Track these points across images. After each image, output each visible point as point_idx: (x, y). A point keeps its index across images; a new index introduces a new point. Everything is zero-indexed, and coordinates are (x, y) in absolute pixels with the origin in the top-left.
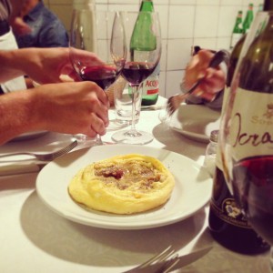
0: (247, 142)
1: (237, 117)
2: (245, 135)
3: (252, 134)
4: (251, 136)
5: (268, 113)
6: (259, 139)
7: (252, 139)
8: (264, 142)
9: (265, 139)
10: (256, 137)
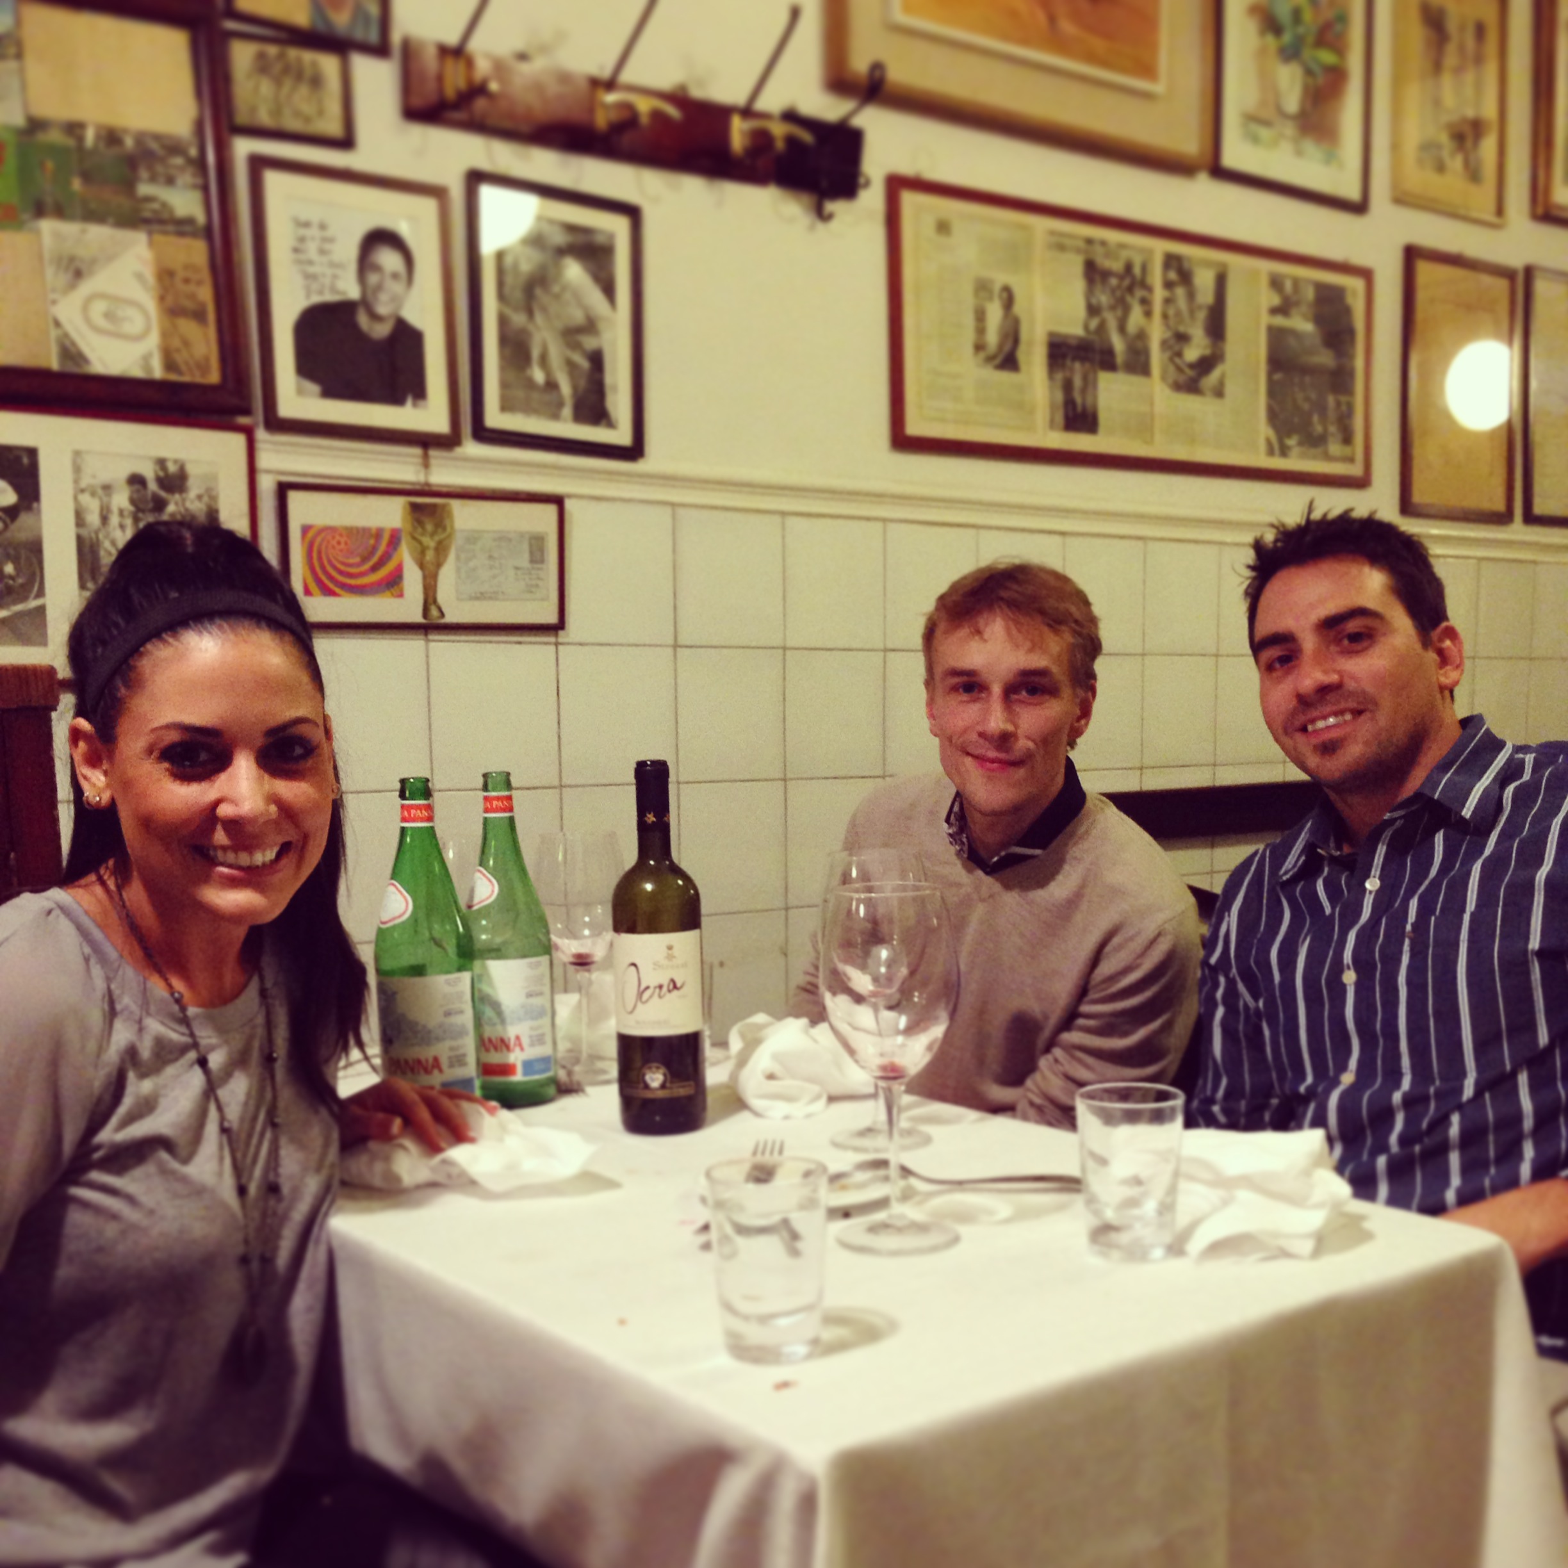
0: (651, 997)
1: (633, 968)
2: (647, 988)
3: (657, 983)
4: (655, 988)
5: (668, 954)
6: (665, 989)
7: (657, 990)
8: (669, 991)
9: (671, 986)
10: (661, 987)
